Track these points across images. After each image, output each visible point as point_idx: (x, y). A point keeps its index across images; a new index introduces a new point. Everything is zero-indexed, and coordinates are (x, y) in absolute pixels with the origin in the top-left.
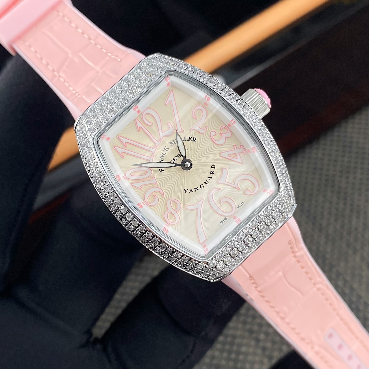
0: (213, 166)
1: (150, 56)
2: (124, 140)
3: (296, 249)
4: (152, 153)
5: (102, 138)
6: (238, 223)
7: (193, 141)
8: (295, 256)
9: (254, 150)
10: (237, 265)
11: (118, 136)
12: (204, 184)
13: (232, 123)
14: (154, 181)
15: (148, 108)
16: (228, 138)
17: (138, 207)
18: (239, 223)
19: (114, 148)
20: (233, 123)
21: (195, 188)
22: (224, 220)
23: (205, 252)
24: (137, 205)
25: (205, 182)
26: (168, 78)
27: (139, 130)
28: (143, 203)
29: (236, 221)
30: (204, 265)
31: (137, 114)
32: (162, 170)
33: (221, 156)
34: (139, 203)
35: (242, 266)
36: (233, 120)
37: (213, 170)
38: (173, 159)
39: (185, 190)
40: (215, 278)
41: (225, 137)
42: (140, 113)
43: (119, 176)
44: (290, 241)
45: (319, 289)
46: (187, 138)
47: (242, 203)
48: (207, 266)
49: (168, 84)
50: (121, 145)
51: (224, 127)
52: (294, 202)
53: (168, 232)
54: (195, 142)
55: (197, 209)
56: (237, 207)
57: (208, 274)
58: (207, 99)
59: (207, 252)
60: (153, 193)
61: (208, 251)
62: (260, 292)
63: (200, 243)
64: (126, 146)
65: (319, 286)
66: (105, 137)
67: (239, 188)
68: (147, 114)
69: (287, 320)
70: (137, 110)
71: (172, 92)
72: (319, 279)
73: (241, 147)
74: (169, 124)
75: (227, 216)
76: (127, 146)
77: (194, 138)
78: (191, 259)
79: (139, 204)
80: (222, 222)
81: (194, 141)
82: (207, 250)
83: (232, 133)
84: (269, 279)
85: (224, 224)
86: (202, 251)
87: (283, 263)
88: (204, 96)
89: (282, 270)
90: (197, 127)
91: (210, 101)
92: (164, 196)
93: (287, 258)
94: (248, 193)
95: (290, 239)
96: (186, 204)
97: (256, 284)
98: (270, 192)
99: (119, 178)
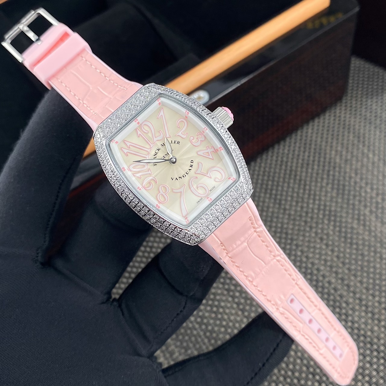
0: (192, 161)
1: (147, 85)
2: (128, 144)
3: (256, 226)
4: (148, 152)
5: (113, 142)
7: (177, 143)
8: (255, 231)
9: (221, 149)
10: (210, 233)
11: (124, 140)
14: (150, 172)
15: (145, 121)
16: (203, 141)
17: (138, 190)
18: (211, 201)
19: (121, 149)
20: (206, 130)
21: (179, 177)
22: (201, 200)
23: (187, 222)
25: (186, 173)
26: (159, 99)
27: (139, 136)
28: (141, 187)
29: (209, 200)
30: (186, 232)
31: (138, 125)
32: (156, 164)
33: (198, 154)
34: (138, 187)
35: (214, 234)
36: (205, 128)
37: (192, 164)
38: (163, 156)
39: (172, 178)
40: (194, 242)
41: (201, 141)
43: (124, 168)
45: (278, 261)
46: (173, 142)
47: (213, 188)
48: (188, 233)
49: (160, 104)
50: (126, 148)
51: (199, 133)
52: (252, 188)
53: (160, 207)
54: (179, 144)
55: (181, 192)
56: (210, 191)
57: (189, 239)
58: (187, 113)
60: (149, 181)
62: (230, 257)
63: (183, 217)
64: (130, 148)
65: (279, 258)
67: (211, 177)
68: (145, 125)
69: (254, 283)
70: (137, 122)
71: (162, 109)
72: (277, 253)
73: (212, 147)
74: (160, 131)
75: (203, 197)
77: (178, 141)
78: (176, 227)
80: (199, 201)
82: (188, 221)
83: (205, 138)
84: (237, 247)
85: (200, 203)
86: (184, 222)
87: (247, 236)
88: (185, 112)
89: (246, 241)
90: (180, 134)
91: (189, 115)
92: (157, 183)
93: (250, 232)
94: (217, 180)
95: (250, 216)
96: (173, 188)
97: (227, 251)
98: (233, 180)
99: (124, 170)
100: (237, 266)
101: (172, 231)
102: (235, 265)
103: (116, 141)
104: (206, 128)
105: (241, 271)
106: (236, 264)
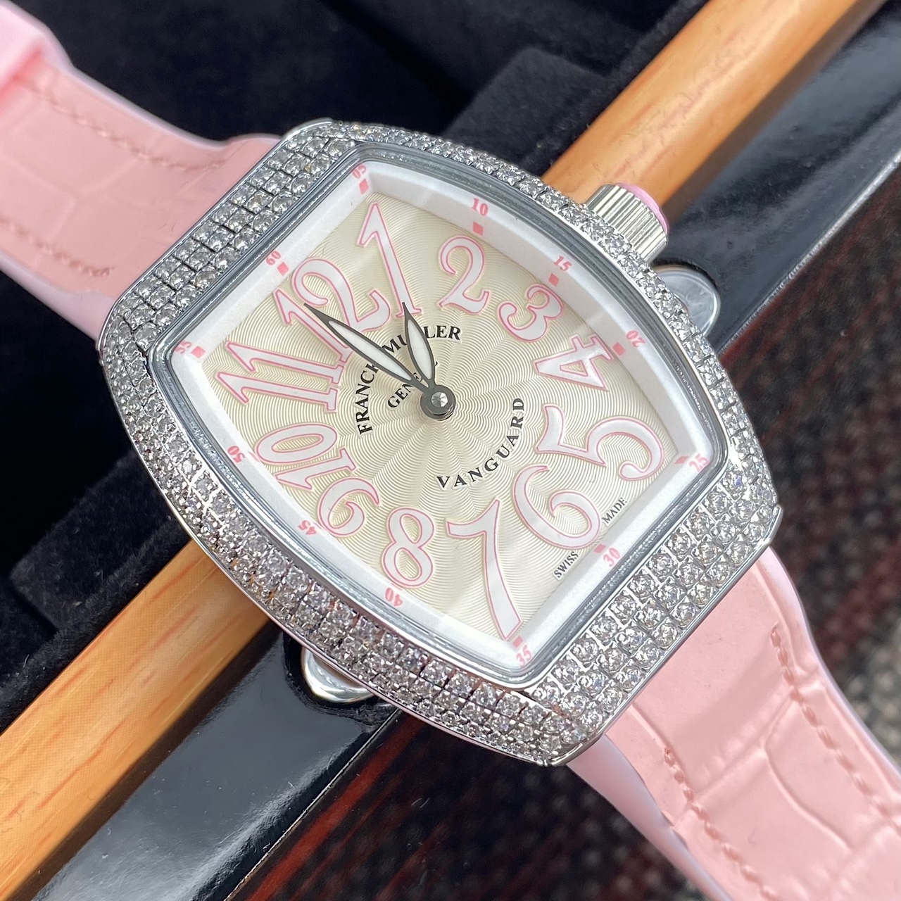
0: (518, 404)
2: (247, 356)
3: (799, 671)
4: (332, 382)
5: (182, 351)
6: (610, 563)
7: (450, 336)
8: (796, 696)
9: (636, 339)
10: (625, 701)
11: (227, 343)
12: (497, 458)
13: (561, 268)
14: (345, 461)
15: (310, 259)
16: (555, 318)
17: (302, 533)
18: (616, 561)
19: (218, 377)
20: (564, 268)
21: (471, 473)
22: (569, 562)
23: (522, 660)
24: (300, 527)
25: (499, 452)
26: (360, 168)
27: (288, 321)
29: (606, 556)
30: (524, 700)
31: (279, 278)
32: (367, 427)
33: (539, 373)
34: (304, 522)
36: (561, 258)
37: (518, 414)
38: (397, 393)
39: (440, 479)
40: (560, 747)
41: (544, 317)
42: (287, 274)
43: (238, 449)
44: (775, 628)
46: (432, 332)
47: (618, 506)
48: (532, 704)
49: (363, 185)
50: (240, 372)
51: (539, 289)
52: (774, 499)
53: (401, 602)
54: (457, 338)
55: (484, 534)
56: (604, 518)
57: (537, 732)
58: (478, 208)
59: (526, 658)
60: (344, 497)
61: (529, 656)
62: (702, 815)
63: (502, 637)
64: (253, 370)
66: (188, 347)
67: (604, 463)
68: (311, 274)
70: (278, 262)
71: (375, 207)
73: (593, 341)
74: (374, 294)
75: (579, 548)
76: (257, 370)
77: (452, 328)
78: (480, 682)
79: (304, 525)
80: (563, 568)
81: (453, 336)
82: (527, 652)
83: (563, 304)
84: (729, 767)
85: (570, 573)
86: (510, 658)
87: (764, 715)
88: (470, 204)
89: (763, 742)
90: (456, 298)
91: (490, 214)
92: (378, 503)
93: (776, 699)
94: (631, 471)
95: (776, 623)
96: (449, 520)
97: (688, 783)
98: (698, 463)
99: (239, 456)
100: (730, 855)
101: (463, 701)
102: (725, 850)
103: (193, 347)
104: (563, 261)
106: (728, 846)
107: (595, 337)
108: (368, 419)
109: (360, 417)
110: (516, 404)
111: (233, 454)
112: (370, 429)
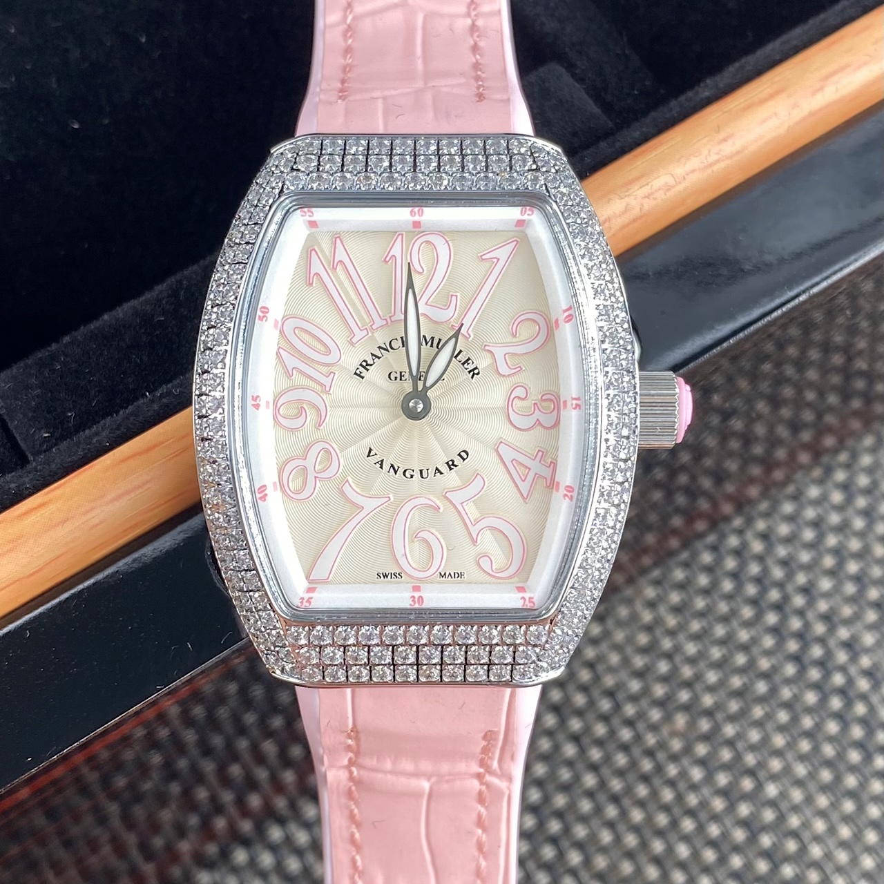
0: (464, 455)
2: (341, 255)
3: (495, 765)
4: (371, 326)
5: (304, 213)
6: (412, 603)
7: (469, 372)
8: (479, 776)
9: (569, 494)
11: (338, 235)
12: (417, 474)
13: (572, 404)
14: (326, 381)
15: (441, 234)
16: (543, 426)
17: (250, 402)
18: (417, 606)
19: (309, 250)
20: (574, 406)
21: (392, 466)
22: (393, 576)
23: (302, 603)
24: (253, 396)
25: (421, 471)
26: (529, 210)
27: (387, 259)
28: (268, 403)
29: (414, 596)
31: (410, 227)
32: (361, 374)
33: (496, 449)
34: (258, 396)
35: (352, 693)
36: (578, 399)
37: (458, 461)
38: (401, 373)
39: (370, 450)
41: (538, 420)
42: (417, 230)
43: (267, 313)
44: (491, 731)
46: (462, 357)
47: (457, 575)
48: (282, 632)
49: (520, 223)
50: (326, 261)
51: (552, 398)
52: (562, 665)
53: (265, 500)
54: (472, 378)
55: (360, 508)
56: (440, 573)
58: (566, 314)
59: (305, 604)
60: (304, 402)
61: (308, 605)
63: (308, 577)
64: (334, 269)
66: (310, 216)
67: (476, 542)
68: (431, 244)
70: (417, 218)
71: (515, 243)
73: (550, 465)
74: (454, 298)
75: (406, 574)
76: (337, 271)
79: (255, 398)
80: (385, 576)
81: (472, 373)
82: (309, 601)
83: (557, 423)
84: (391, 772)
85: (386, 582)
86: (296, 595)
87: (445, 767)
88: (565, 307)
89: (434, 779)
90: (499, 352)
91: (567, 326)
92: (320, 426)
93: (462, 766)
94: (485, 563)
95: (495, 730)
96: (349, 479)
97: (356, 757)
98: (527, 602)
99: (264, 316)
100: (352, 817)
102: (352, 811)
103: (312, 218)
104: (578, 402)
105: (352, 840)
106: (356, 811)
107: (554, 463)
108: (368, 370)
109: (364, 364)
110: (463, 454)
111: (262, 312)
112: (363, 378)
